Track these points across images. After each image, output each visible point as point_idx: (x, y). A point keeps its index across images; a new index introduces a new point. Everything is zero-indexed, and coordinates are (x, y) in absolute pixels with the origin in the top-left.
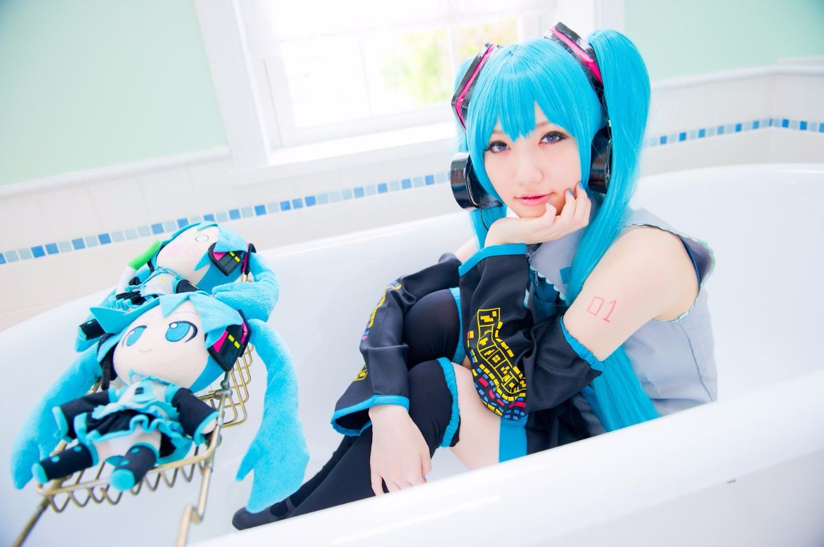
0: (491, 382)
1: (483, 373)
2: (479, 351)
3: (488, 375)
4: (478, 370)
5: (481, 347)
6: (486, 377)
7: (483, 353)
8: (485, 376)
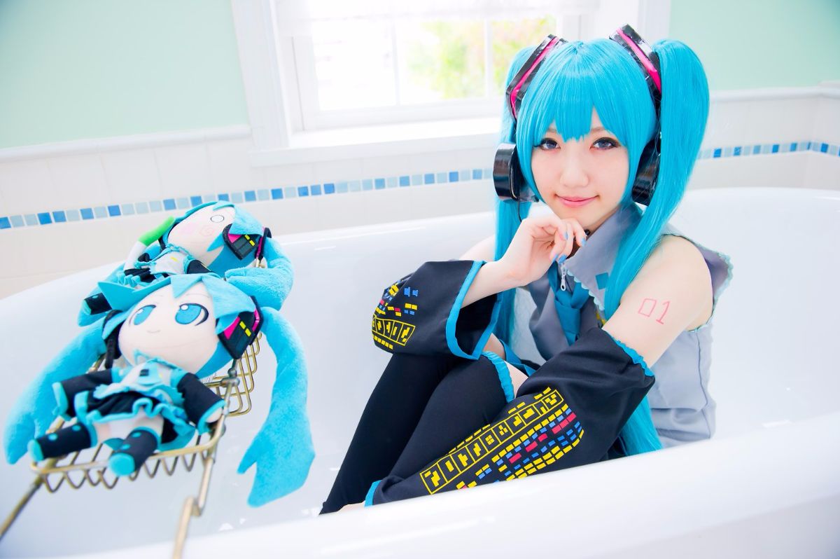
0: (517, 450)
1: (504, 458)
2: (475, 462)
3: (508, 453)
4: (499, 464)
5: (470, 462)
6: (510, 454)
7: (476, 458)
8: (508, 456)
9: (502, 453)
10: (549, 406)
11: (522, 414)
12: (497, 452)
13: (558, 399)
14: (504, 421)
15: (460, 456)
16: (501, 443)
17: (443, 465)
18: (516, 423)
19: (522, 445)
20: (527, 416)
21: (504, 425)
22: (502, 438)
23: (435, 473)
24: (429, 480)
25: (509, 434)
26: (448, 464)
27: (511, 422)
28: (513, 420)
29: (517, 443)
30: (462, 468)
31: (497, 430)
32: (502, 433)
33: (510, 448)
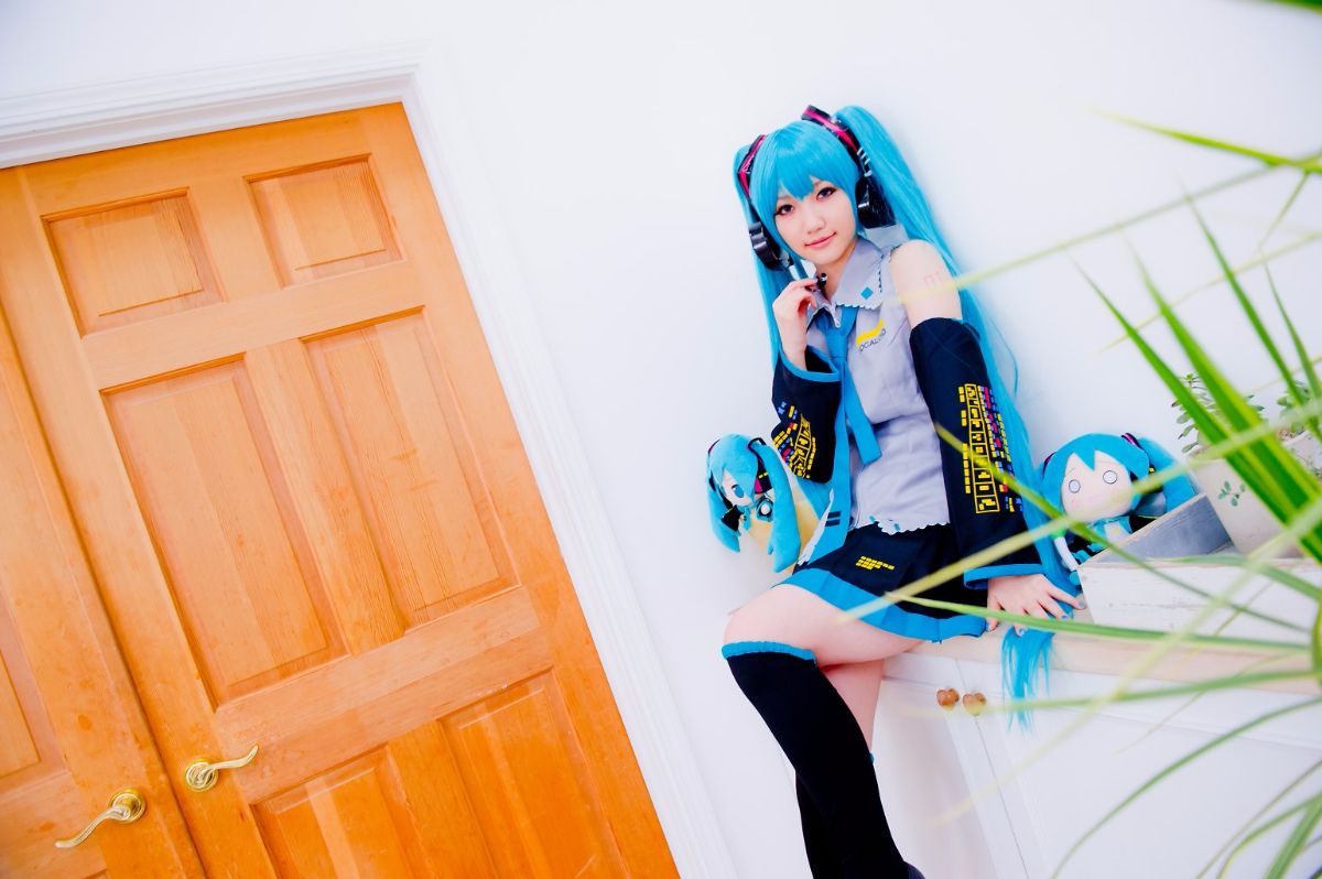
9: (993, 448)
10: (974, 397)
11: (972, 417)
12: (990, 451)
13: (973, 388)
14: (971, 432)
15: (980, 477)
16: (986, 444)
17: (979, 492)
18: (978, 426)
19: (993, 432)
20: (976, 415)
21: (973, 435)
22: (983, 441)
23: (983, 501)
24: (986, 507)
25: (982, 435)
26: (982, 488)
27: (974, 428)
28: (973, 426)
29: (990, 434)
30: (989, 480)
31: (974, 441)
32: (979, 439)
33: (991, 441)
